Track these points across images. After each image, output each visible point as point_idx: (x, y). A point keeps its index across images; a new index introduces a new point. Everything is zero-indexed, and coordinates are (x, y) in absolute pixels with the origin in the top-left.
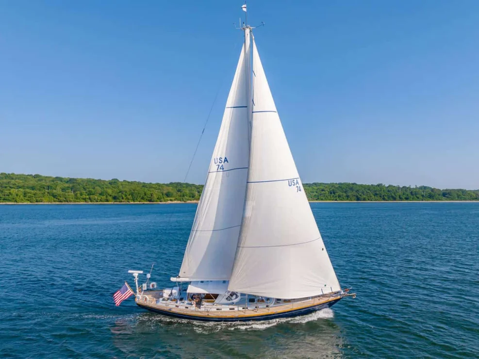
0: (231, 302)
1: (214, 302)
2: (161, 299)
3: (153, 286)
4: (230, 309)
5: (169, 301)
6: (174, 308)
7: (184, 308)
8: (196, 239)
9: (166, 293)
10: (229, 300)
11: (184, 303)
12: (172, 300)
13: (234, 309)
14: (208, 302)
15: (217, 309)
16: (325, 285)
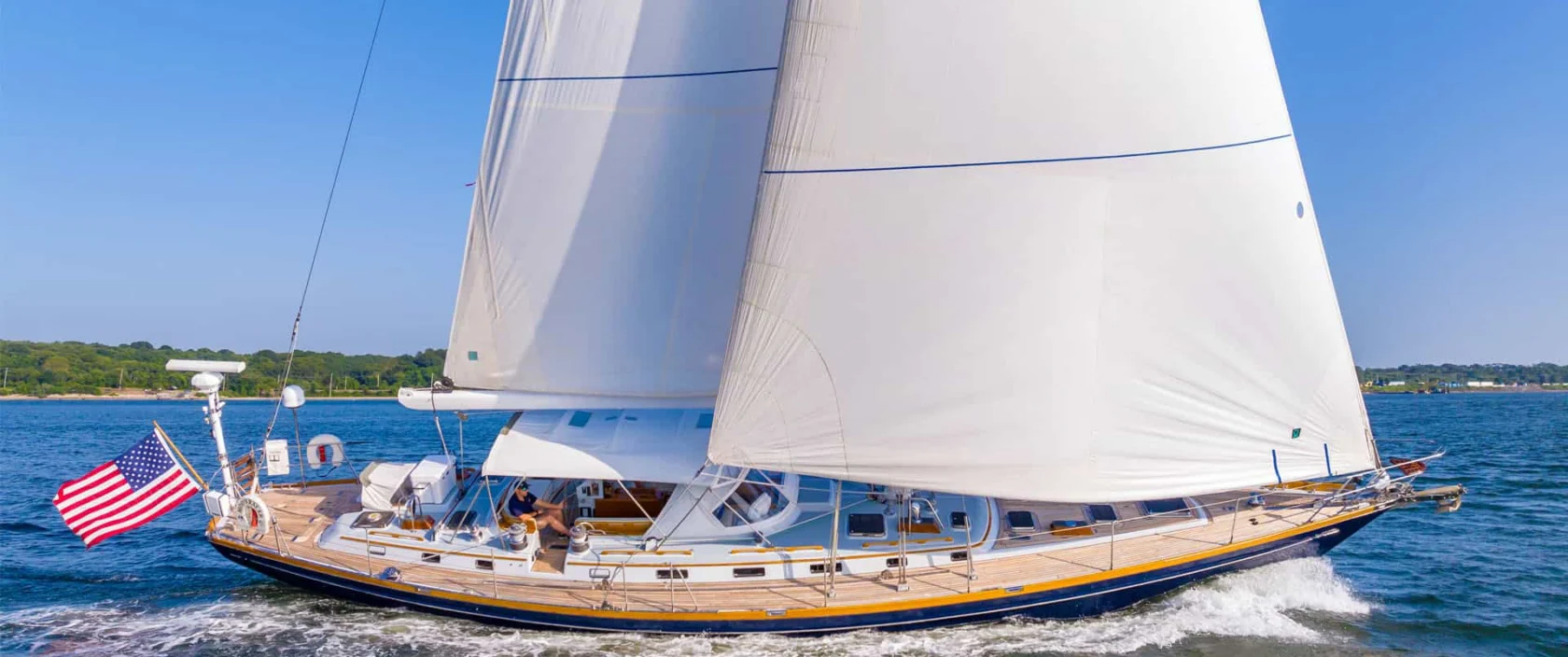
0: (745, 529)
1: (643, 530)
2: (349, 518)
3: (323, 452)
4: (739, 572)
5: (390, 528)
6: (413, 567)
7: (469, 565)
8: (525, 127)
9: (380, 483)
10: (736, 522)
11: (469, 537)
12: (406, 525)
13: (761, 571)
14: (613, 531)
15: (663, 574)
16: (1296, 433)
